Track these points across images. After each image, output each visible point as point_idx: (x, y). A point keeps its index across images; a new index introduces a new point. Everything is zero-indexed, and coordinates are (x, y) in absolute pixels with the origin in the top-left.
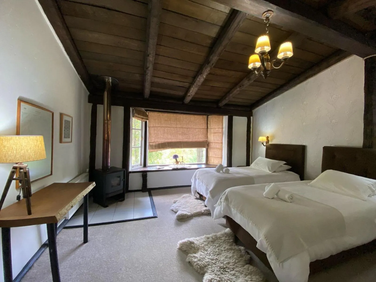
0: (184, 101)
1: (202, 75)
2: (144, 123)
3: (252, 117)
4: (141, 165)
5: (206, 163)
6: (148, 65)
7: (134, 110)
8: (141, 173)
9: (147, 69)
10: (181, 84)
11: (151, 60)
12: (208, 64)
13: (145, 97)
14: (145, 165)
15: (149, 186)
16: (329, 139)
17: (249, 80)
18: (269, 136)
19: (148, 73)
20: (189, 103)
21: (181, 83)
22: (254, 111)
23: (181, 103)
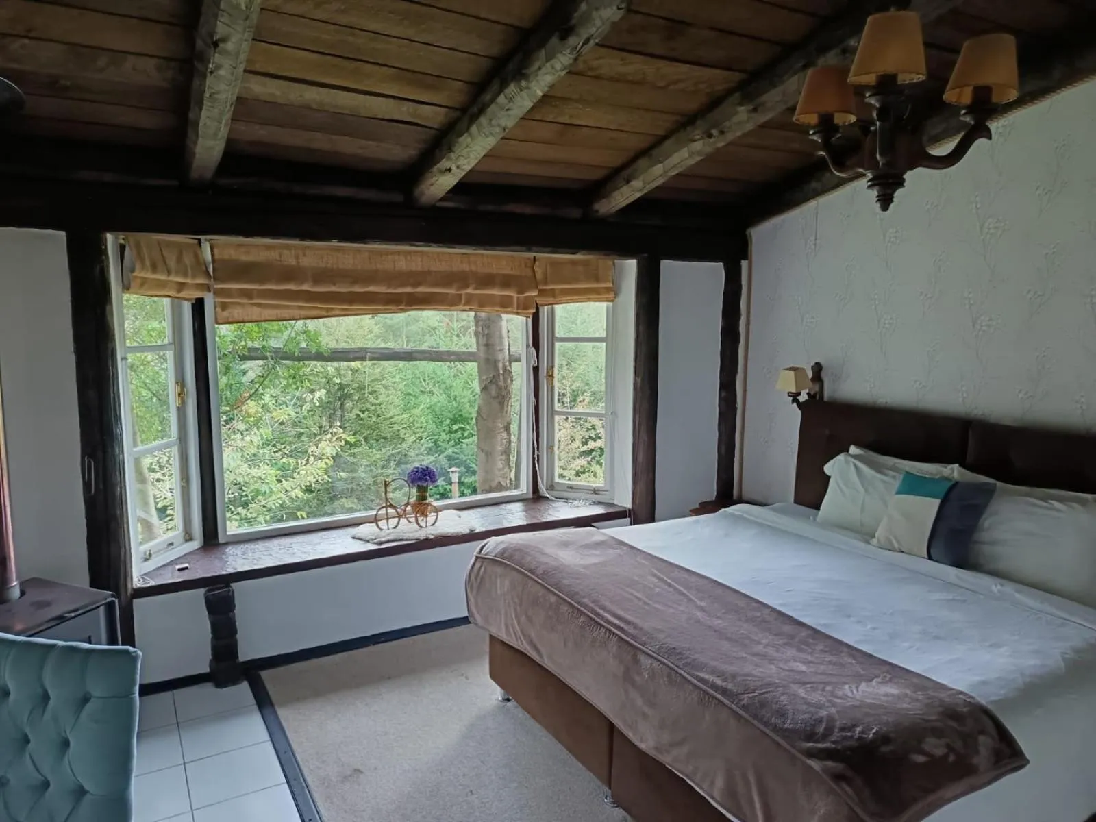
0: (417, 192)
1: (523, 83)
2: (187, 308)
3: (744, 264)
4: (189, 538)
5: (530, 496)
6: (221, 30)
7: (127, 249)
8: (201, 592)
9: (216, 44)
10: (403, 111)
11: (244, 8)
12: (564, 38)
13: (194, 174)
14: (211, 539)
15: (250, 649)
16: (1083, 400)
17: (755, 110)
18: (822, 363)
19: (219, 67)
20: (442, 199)
21: (406, 106)
22: (760, 234)
23: (398, 198)
